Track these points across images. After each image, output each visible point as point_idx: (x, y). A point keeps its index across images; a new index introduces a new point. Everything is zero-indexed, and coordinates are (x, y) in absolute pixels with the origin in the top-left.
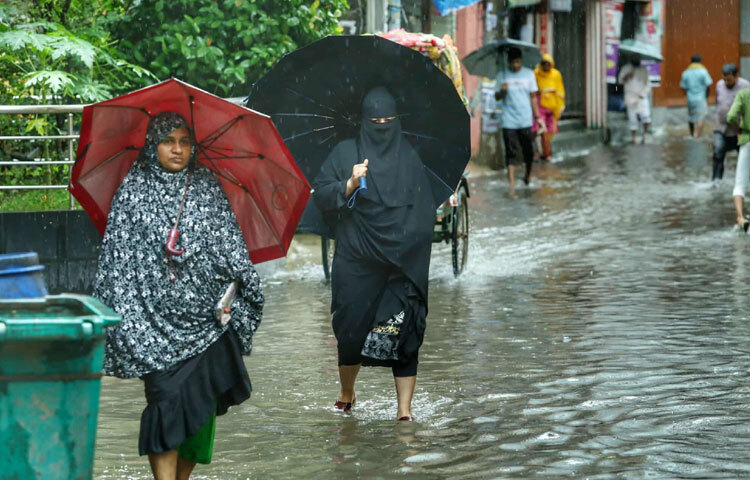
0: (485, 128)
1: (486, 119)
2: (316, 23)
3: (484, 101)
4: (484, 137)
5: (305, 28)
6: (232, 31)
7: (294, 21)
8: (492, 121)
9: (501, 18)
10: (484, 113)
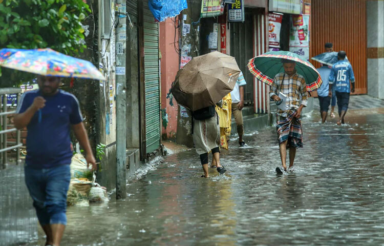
2: (64, 24)
5: (55, 30)
7: (45, 22)
9: (194, 26)
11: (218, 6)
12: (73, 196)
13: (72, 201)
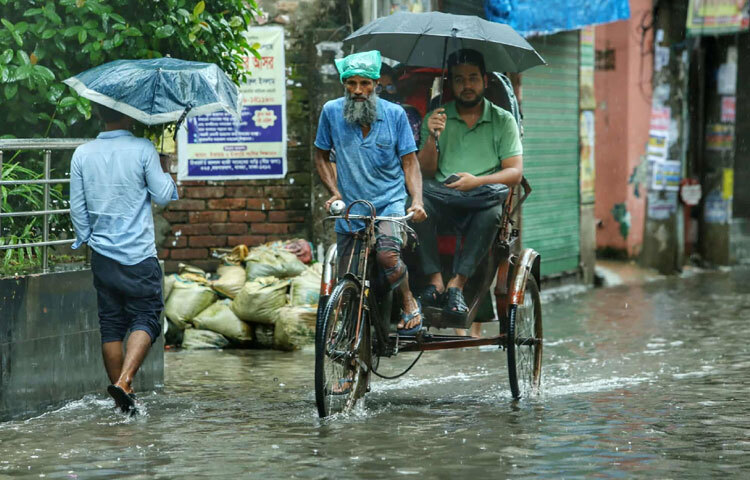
0: (651, 213)
1: (653, 199)
3: (650, 173)
4: (650, 225)
5: (183, 43)
6: (74, 43)
7: (168, 31)
8: (661, 203)
9: (676, 53)
10: (650, 190)
11: (734, 17)
12: (299, 334)
13: (297, 342)
